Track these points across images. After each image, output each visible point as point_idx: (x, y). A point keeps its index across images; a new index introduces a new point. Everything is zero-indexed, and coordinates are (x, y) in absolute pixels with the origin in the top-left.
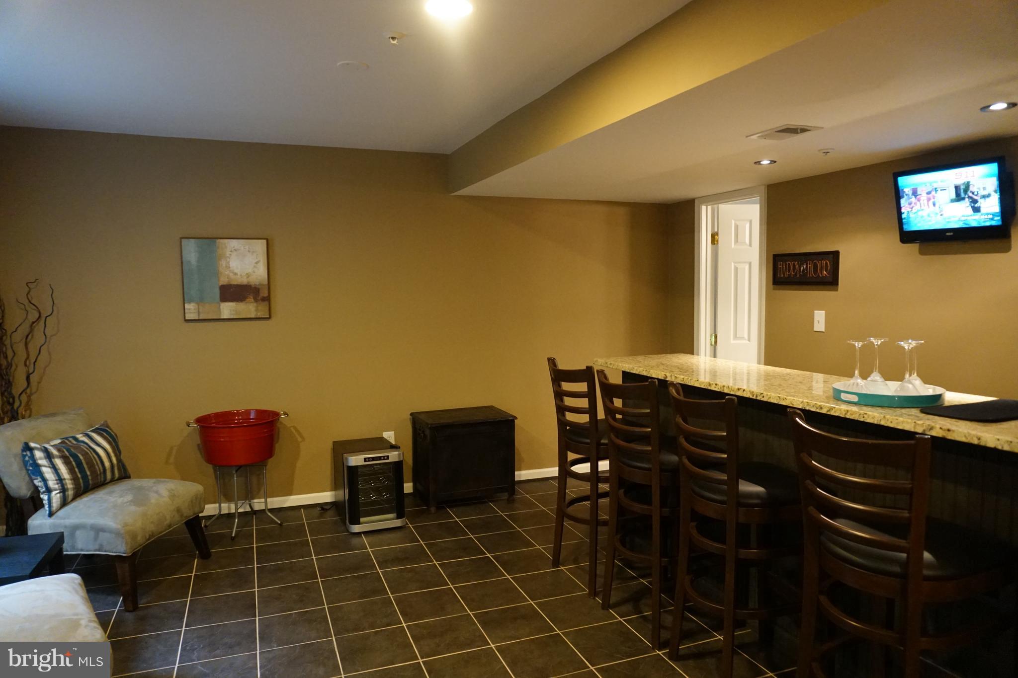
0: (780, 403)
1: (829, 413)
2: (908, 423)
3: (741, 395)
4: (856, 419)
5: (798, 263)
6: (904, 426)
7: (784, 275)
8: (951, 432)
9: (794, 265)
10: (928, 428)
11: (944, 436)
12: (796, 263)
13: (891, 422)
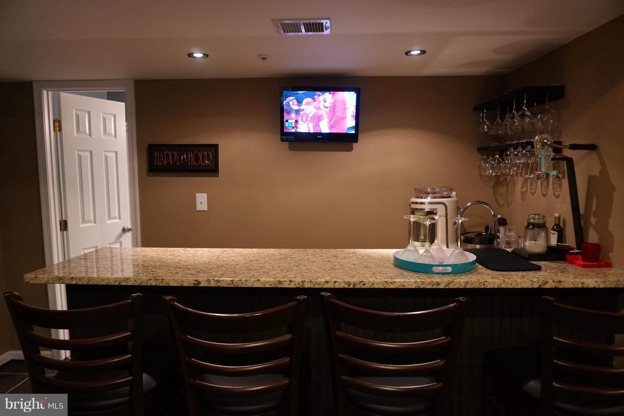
0: (387, 287)
1: (447, 287)
2: (525, 282)
3: (332, 287)
4: (477, 287)
5: (178, 154)
6: (523, 285)
7: (162, 163)
8: (561, 283)
9: (173, 155)
10: (543, 283)
11: (556, 286)
12: (176, 153)
13: (511, 284)
